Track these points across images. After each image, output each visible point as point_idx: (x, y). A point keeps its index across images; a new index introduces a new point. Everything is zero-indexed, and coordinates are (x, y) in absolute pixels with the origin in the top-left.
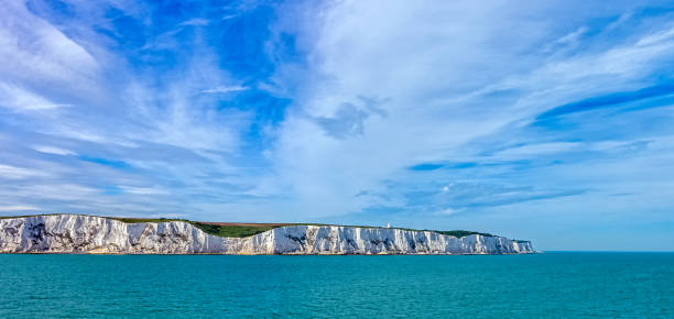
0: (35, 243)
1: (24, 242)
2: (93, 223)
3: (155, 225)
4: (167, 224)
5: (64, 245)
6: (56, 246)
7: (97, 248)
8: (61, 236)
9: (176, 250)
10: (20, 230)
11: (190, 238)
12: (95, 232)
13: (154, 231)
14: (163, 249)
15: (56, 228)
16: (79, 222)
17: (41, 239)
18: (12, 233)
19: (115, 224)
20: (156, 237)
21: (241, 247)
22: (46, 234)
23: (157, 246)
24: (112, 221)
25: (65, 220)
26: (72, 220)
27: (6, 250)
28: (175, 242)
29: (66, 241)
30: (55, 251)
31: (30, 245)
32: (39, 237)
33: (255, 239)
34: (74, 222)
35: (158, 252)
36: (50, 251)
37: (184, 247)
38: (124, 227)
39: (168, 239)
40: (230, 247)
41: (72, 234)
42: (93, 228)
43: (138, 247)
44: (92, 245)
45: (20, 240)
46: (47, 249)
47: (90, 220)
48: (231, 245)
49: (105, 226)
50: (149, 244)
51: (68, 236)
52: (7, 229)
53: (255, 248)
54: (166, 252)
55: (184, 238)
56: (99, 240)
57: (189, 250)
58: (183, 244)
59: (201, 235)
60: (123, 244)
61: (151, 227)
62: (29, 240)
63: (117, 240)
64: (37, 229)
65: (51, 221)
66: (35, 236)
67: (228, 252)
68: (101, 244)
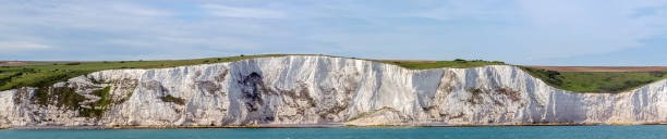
0: (252, 109)
1: (234, 106)
2: (348, 70)
3: (461, 73)
4: (481, 71)
5: (301, 112)
6: (285, 113)
7: (362, 115)
8: (292, 94)
9: (503, 118)
10: (225, 85)
11: (524, 95)
12: (353, 88)
13: (459, 83)
14: (479, 116)
15: (282, 81)
16: (323, 69)
17: (260, 101)
18: (212, 91)
19: (389, 70)
20: (465, 95)
21: (610, 112)
22: (266, 91)
23: (469, 111)
24: (383, 66)
25: (297, 66)
26: (310, 67)
27: (204, 122)
28: (497, 103)
29: (303, 103)
30: (287, 122)
31: (245, 112)
32: (255, 97)
33: (636, 94)
34: (314, 69)
35: (471, 122)
36: (277, 122)
37: (515, 112)
38: (406, 77)
39: (486, 99)
40: (592, 110)
41: (313, 92)
42: (349, 80)
43: (435, 113)
44: (351, 112)
45: (227, 104)
46: (272, 119)
47: (342, 64)
48: (593, 106)
49: (371, 74)
50: (454, 107)
51: (305, 94)
52: (202, 84)
53: (636, 112)
54: (485, 121)
55: (514, 96)
56: (363, 101)
57: (525, 118)
58: (512, 107)
59: (543, 90)
60: (408, 107)
61: (454, 76)
62: (242, 103)
63: (396, 101)
64: (251, 84)
65: (270, 69)
66: (249, 96)
67: (588, 121)
68: (367, 109)
